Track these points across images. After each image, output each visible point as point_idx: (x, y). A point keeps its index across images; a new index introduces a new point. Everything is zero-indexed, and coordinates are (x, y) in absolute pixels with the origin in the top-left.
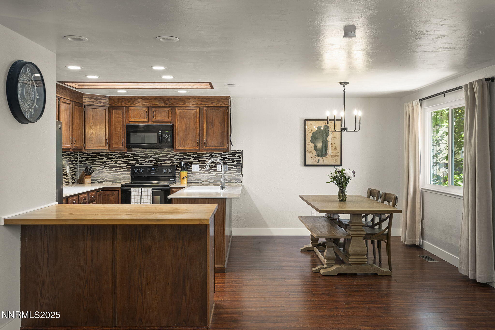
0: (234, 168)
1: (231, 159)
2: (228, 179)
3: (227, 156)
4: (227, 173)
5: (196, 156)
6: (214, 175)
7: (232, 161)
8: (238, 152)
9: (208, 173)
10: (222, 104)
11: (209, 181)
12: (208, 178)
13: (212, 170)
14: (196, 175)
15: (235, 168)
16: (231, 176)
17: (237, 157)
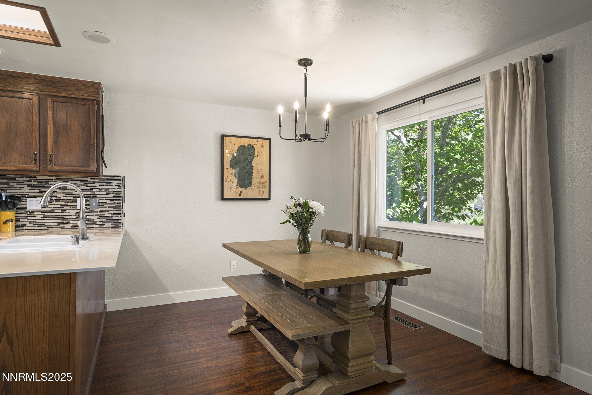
0: (110, 204)
1: (103, 190)
2: (99, 221)
3: (97, 185)
4: (97, 212)
5: (36, 183)
6: (71, 216)
7: (105, 193)
8: (116, 178)
9: (60, 213)
10: (86, 95)
11: (62, 226)
12: (60, 221)
13: (69, 208)
14: (36, 216)
15: (112, 204)
16: (104, 216)
17: (116, 185)
